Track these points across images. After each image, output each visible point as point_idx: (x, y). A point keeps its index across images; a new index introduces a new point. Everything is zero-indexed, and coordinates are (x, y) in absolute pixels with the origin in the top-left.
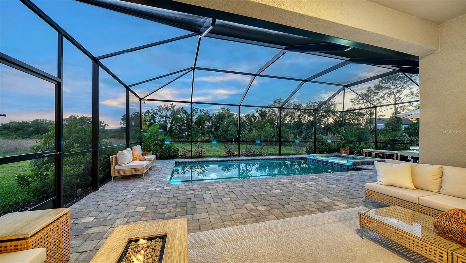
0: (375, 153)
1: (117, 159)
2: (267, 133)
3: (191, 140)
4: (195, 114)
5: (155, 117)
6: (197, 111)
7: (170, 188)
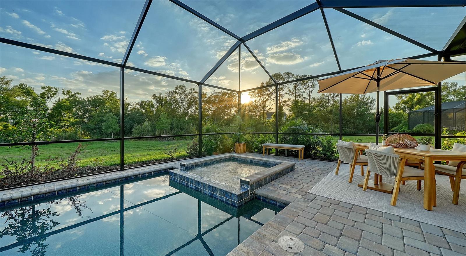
0: (276, 149)
2: (163, 124)
6: (56, 92)
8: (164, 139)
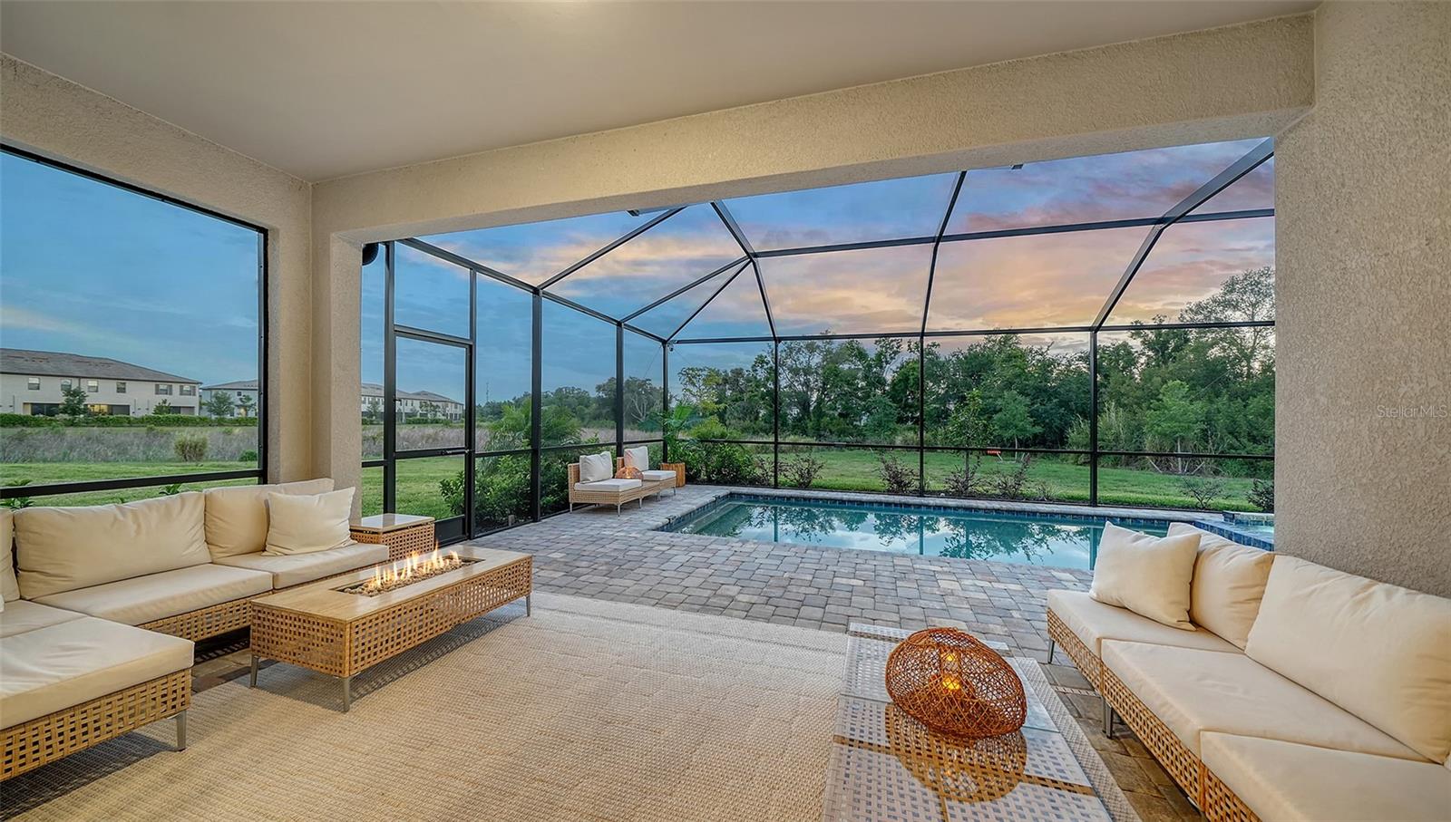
1: (578, 471)
2: (1172, 418)
3: (776, 439)
4: (892, 358)
5: (778, 373)
7: (638, 536)
8: (1177, 467)
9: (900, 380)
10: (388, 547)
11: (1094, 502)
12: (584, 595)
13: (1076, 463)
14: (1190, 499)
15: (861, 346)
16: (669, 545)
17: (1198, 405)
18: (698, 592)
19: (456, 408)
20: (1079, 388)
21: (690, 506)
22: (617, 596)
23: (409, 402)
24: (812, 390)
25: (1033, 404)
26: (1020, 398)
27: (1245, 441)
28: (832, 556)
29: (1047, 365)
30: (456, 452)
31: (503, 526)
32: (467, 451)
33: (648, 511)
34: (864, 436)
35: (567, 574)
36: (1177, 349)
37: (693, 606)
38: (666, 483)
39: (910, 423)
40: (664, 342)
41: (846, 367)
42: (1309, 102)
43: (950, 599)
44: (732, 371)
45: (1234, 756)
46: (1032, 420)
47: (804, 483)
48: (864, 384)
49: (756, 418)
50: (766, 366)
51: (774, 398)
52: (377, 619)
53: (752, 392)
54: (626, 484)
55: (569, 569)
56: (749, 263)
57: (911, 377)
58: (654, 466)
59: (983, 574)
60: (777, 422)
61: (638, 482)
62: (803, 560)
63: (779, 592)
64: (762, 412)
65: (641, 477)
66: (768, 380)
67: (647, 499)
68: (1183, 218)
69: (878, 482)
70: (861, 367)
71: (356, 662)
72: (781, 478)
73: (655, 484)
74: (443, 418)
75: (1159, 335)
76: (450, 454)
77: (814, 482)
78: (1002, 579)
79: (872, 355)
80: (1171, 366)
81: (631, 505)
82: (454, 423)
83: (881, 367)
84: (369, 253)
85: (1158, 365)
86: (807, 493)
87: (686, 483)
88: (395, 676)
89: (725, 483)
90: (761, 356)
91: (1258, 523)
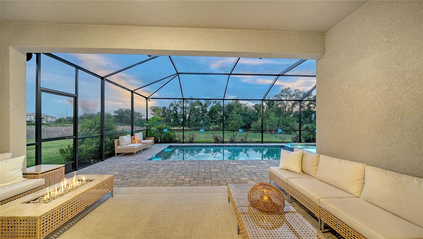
1: (119, 142)
2: (272, 121)
4: (209, 105)
5: (177, 109)
7: (145, 163)
8: (273, 133)
9: (211, 111)
10: (44, 179)
11: (262, 142)
12: (132, 186)
13: (253, 132)
14: (281, 140)
15: (200, 101)
16: (156, 165)
17: (277, 118)
18: (172, 180)
19: (52, 119)
20: (253, 114)
21: (159, 151)
22: (144, 185)
23: (29, 116)
24: (187, 113)
25: (243, 118)
26: (241, 116)
27: (285, 126)
28: (208, 163)
29: (246, 108)
30: (69, 138)
31: (89, 164)
32: (74, 137)
33: (145, 154)
34: (202, 126)
35: (123, 179)
36: (272, 105)
37: (172, 184)
38: (149, 144)
39: (213, 123)
40: (147, 98)
41: (196, 107)
42: (324, 53)
43: (241, 172)
44: (163, 108)
45: (329, 204)
46: (243, 122)
47: (191, 141)
48: (201, 112)
49: (170, 122)
50: (173, 106)
51: (176, 116)
52: (53, 212)
53: (169, 114)
54: (137, 145)
55: (123, 177)
56: (177, 75)
57: (214, 110)
58: (144, 139)
59: (246, 164)
60: (177, 123)
61: (140, 144)
62: (200, 165)
63: (197, 176)
64: (172, 120)
65: (141, 143)
66: (174, 110)
67: (144, 150)
68: (283, 75)
69: (213, 140)
70: (201, 107)
71: (43, 233)
72: (185, 140)
73: (146, 144)
74: (46, 123)
75: (269, 102)
76: (67, 139)
77: (194, 141)
78: (251, 165)
79: (204, 104)
80: (272, 109)
81: (139, 152)
82: (52, 125)
83: (206, 107)
84: (29, 56)
85: (269, 109)
86: (193, 144)
87: (155, 143)
88: (59, 234)
89: (167, 143)
90: (172, 103)
91: (295, 145)
